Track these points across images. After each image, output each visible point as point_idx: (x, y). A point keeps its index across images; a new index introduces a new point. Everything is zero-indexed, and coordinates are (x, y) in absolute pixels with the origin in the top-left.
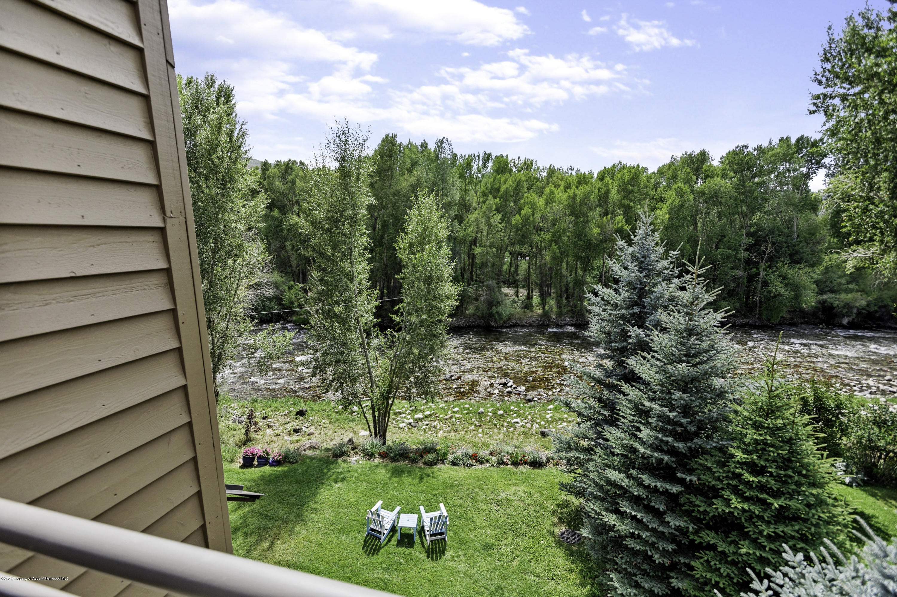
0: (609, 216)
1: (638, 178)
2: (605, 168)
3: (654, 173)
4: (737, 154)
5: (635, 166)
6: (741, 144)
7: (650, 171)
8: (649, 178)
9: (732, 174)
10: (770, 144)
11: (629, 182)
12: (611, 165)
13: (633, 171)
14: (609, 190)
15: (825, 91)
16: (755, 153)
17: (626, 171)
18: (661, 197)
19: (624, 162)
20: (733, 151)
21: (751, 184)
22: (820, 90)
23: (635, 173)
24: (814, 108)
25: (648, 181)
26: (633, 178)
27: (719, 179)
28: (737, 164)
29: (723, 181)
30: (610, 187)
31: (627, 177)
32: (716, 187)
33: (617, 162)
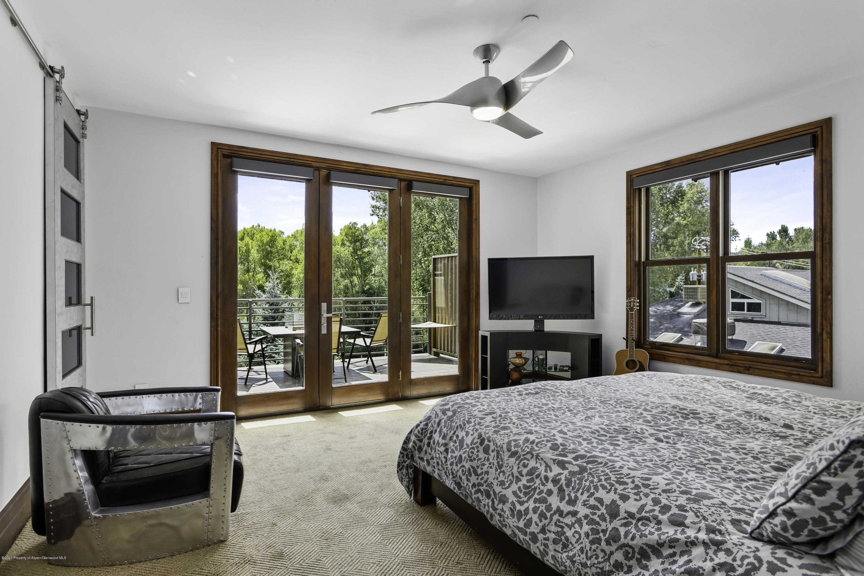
0: (251, 274)
1: (275, 240)
2: (245, 229)
3: (289, 237)
4: (350, 228)
5: (272, 229)
6: (353, 222)
7: (285, 236)
8: (284, 242)
9: (348, 244)
10: (372, 223)
11: (268, 244)
12: (251, 226)
13: (270, 234)
14: (249, 249)
15: (376, 204)
16: (363, 229)
17: (264, 233)
18: (297, 259)
19: (262, 225)
20: (348, 226)
21: (360, 253)
22: (374, 203)
23: (272, 236)
24: (372, 213)
25: (284, 244)
26: (271, 240)
27: (339, 247)
28: (351, 236)
29: (342, 249)
30: (250, 247)
31: (266, 239)
32: (338, 254)
33: (256, 225)
